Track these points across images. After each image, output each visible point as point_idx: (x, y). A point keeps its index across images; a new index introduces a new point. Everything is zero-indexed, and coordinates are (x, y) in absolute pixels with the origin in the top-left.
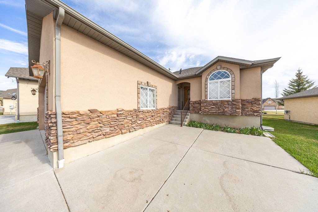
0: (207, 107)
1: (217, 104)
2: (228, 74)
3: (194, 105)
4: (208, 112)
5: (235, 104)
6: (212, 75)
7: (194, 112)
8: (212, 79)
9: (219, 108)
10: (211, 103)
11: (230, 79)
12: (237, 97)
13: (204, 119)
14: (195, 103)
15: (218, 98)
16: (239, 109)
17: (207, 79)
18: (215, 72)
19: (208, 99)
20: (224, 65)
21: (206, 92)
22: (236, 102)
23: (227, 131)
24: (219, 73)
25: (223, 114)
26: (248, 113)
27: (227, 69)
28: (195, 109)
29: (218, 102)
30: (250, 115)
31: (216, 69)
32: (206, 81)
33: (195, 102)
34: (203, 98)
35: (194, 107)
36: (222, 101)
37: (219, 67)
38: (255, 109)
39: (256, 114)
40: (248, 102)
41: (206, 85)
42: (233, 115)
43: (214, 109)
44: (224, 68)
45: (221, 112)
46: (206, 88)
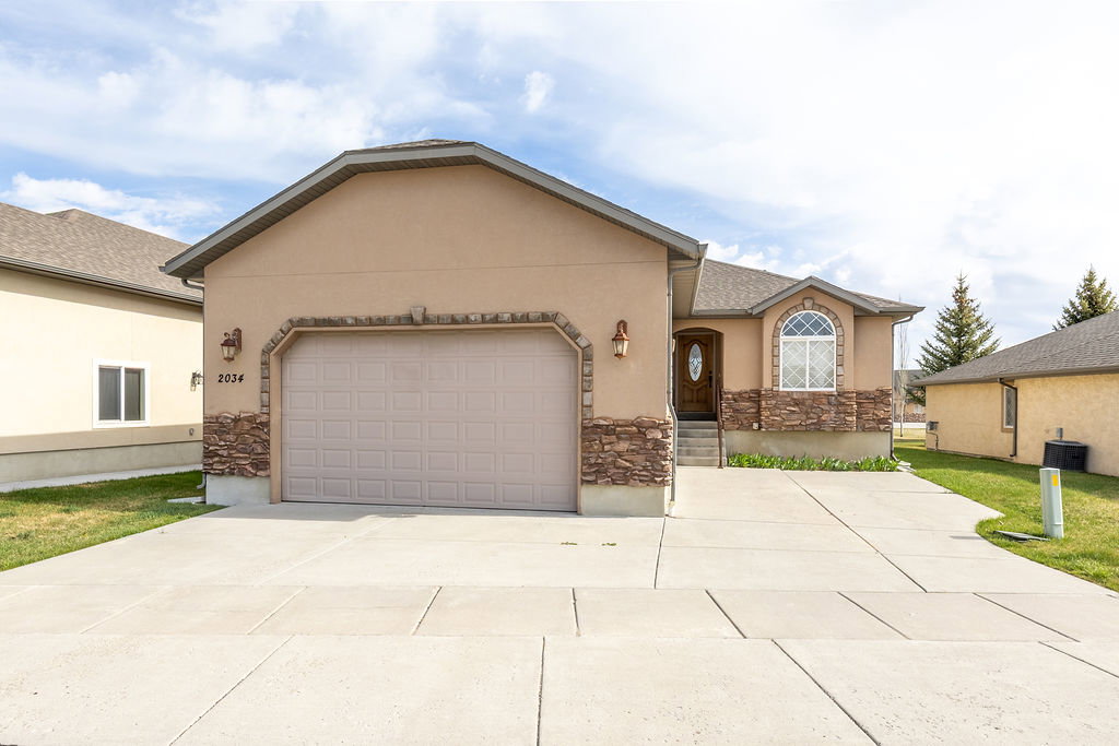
0: (778, 412)
1: (803, 404)
2: (829, 325)
3: (735, 405)
4: (781, 423)
5: (844, 404)
6: (790, 322)
7: (737, 426)
8: (790, 333)
9: (807, 413)
10: (789, 399)
11: (833, 338)
12: (849, 386)
13: (764, 444)
14: (738, 397)
15: (804, 387)
16: (851, 414)
17: (776, 329)
18: (799, 315)
19: (781, 389)
20: (821, 300)
21: (775, 366)
22: (847, 398)
23: (834, 469)
24: (807, 318)
25: (818, 428)
26: (867, 426)
27: (828, 312)
28: (741, 416)
29: (806, 396)
30: (871, 430)
31: (801, 307)
32: (775, 336)
33: (740, 394)
34: (767, 384)
35: (736, 411)
36: (814, 393)
37: (808, 304)
38: (881, 414)
39: (882, 427)
40: (867, 398)
41: (775, 346)
42: (839, 430)
43: (796, 416)
44: (821, 306)
45: (813, 424)
46: (775, 356)
